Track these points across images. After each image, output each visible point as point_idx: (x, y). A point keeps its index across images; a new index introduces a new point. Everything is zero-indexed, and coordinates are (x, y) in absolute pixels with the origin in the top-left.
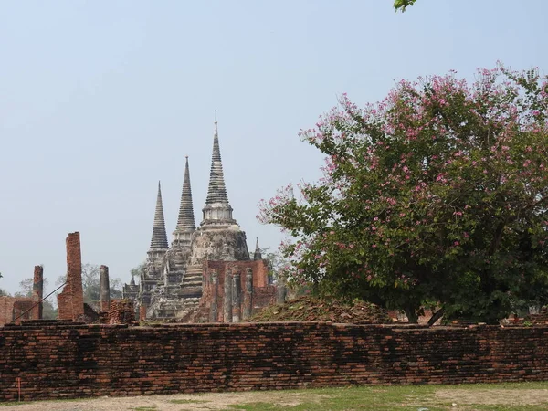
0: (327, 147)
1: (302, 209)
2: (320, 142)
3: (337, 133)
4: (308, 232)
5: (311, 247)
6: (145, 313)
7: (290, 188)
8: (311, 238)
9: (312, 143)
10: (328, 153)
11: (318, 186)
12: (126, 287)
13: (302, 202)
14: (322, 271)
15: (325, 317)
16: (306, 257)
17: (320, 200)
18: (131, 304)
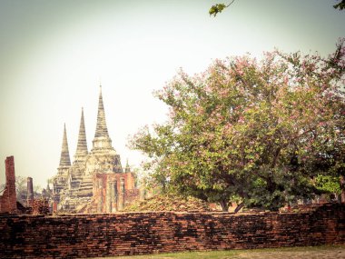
0: (170, 101)
1: (154, 141)
2: (166, 98)
3: (176, 92)
4: (159, 154)
5: (161, 164)
6: (56, 207)
7: (146, 127)
8: (160, 159)
9: (161, 99)
10: (171, 105)
11: (165, 126)
12: (44, 191)
13: (154, 135)
14: (168, 179)
15: (170, 208)
16: (158, 171)
17: (166, 134)
18: (46, 202)
